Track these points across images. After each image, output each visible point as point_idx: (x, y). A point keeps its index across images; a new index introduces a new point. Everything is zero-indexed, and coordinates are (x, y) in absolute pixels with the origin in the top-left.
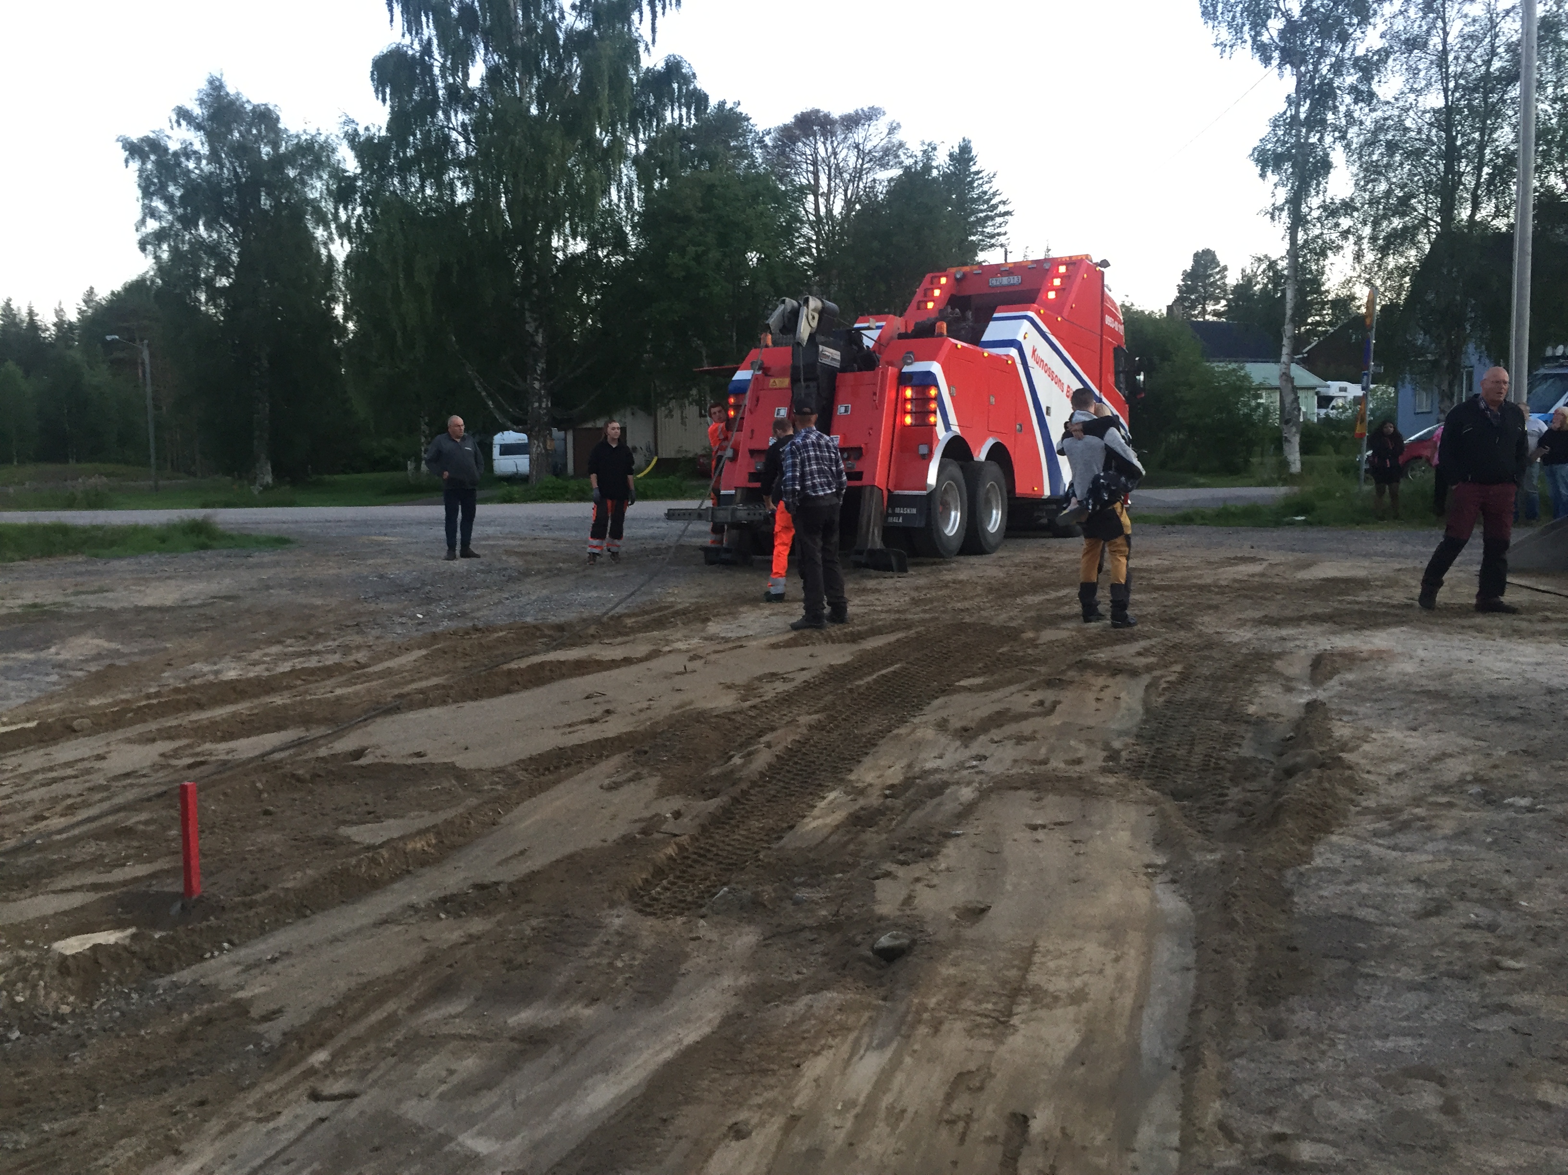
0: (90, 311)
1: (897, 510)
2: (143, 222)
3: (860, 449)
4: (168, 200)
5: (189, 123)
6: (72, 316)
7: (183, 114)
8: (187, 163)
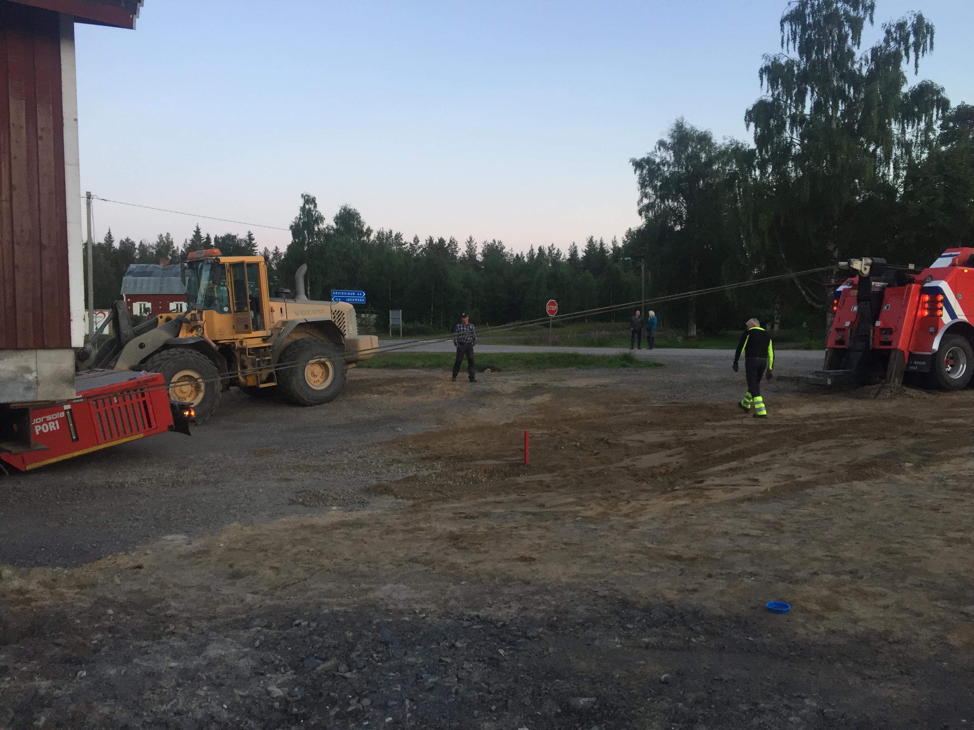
0: (629, 241)
1: (915, 363)
2: (641, 200)
3: (891, 329)
4: (654, 188)
5: (664, 148)
6: (620, 244)
7: (662, 144)
8: (663, 168)
